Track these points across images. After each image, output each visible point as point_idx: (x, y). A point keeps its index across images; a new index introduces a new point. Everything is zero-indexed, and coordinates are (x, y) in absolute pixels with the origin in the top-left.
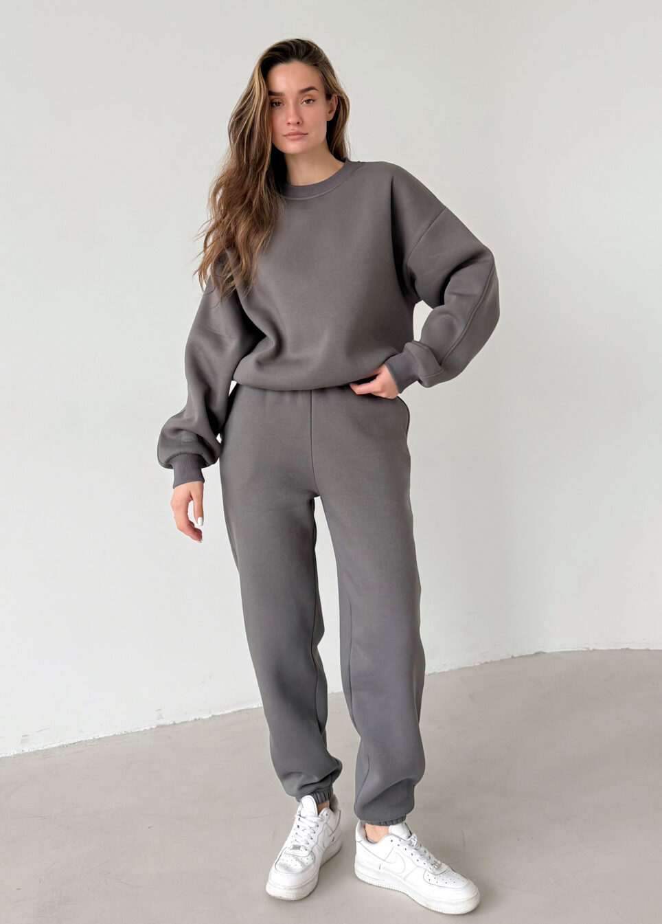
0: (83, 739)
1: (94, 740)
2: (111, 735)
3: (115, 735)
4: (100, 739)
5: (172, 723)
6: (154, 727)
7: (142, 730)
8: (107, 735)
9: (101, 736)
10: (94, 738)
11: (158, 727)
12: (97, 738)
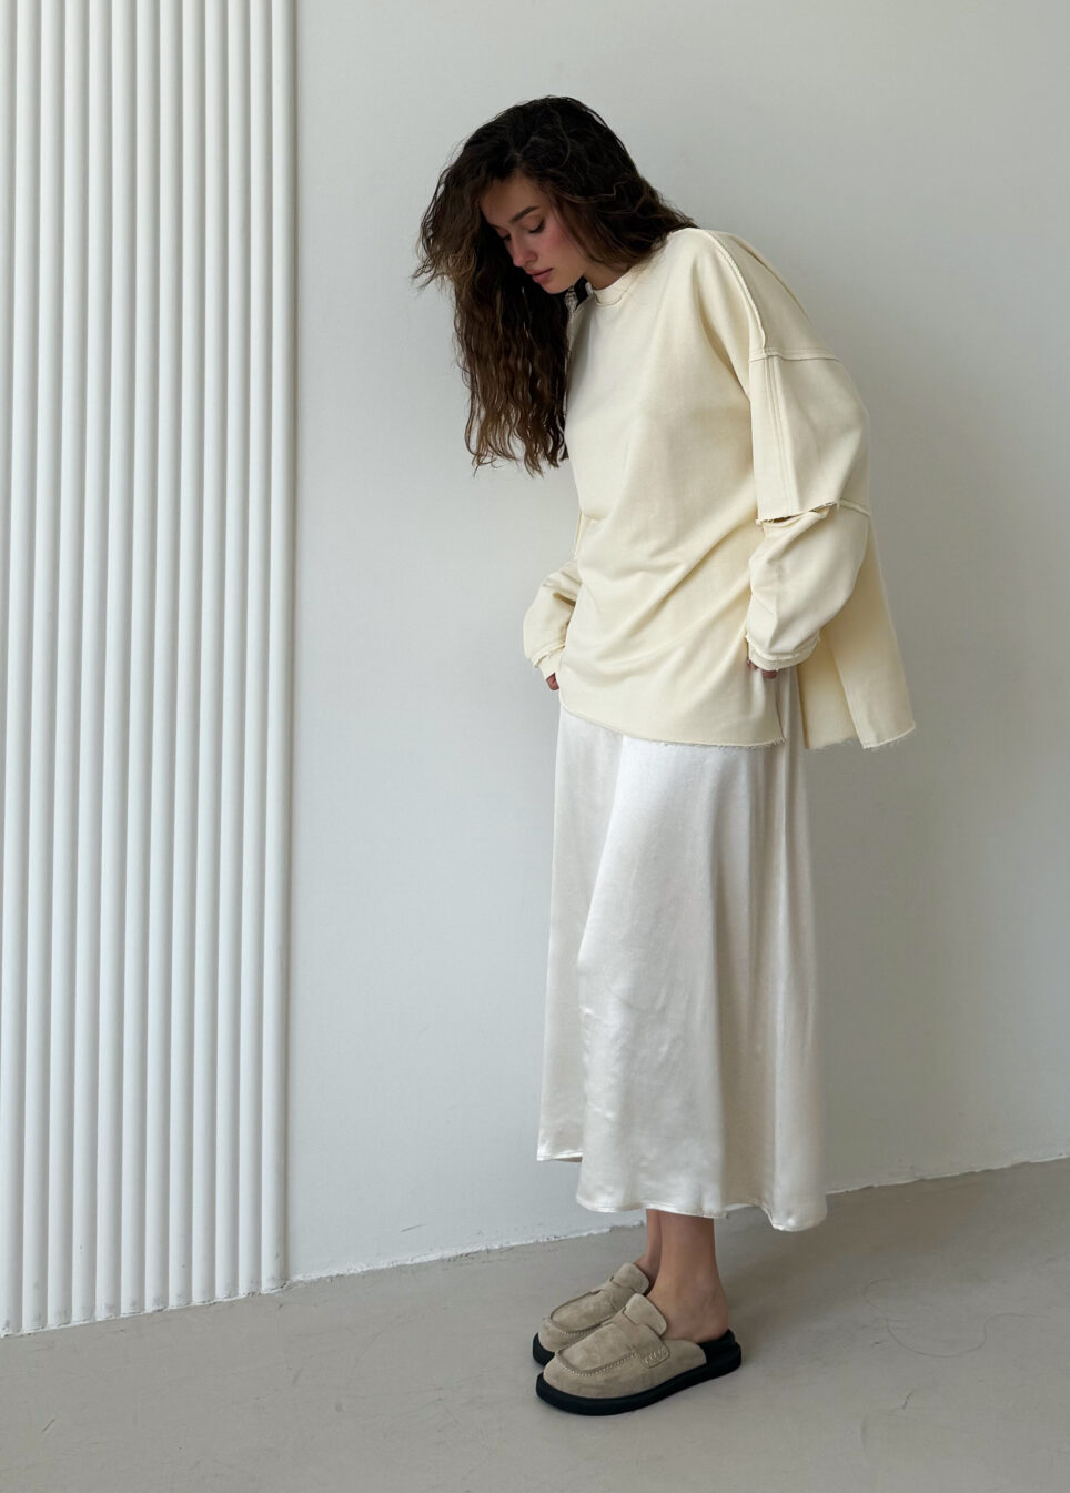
0: (484, 1248)
1: (501, 1251)
2: (532, 1242)
3: (537, 1243)
4: (512, 1248)
5: (637, 1223)
6: (608, 1230)
7: (585, 1234)
8: (524, 1243)
9: (513, 1244)
10: (501, 1248)
11: (613, 1229)
12: (504, 1245)
